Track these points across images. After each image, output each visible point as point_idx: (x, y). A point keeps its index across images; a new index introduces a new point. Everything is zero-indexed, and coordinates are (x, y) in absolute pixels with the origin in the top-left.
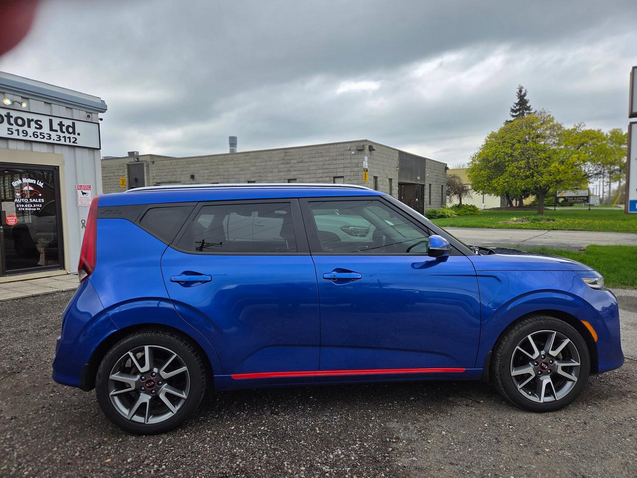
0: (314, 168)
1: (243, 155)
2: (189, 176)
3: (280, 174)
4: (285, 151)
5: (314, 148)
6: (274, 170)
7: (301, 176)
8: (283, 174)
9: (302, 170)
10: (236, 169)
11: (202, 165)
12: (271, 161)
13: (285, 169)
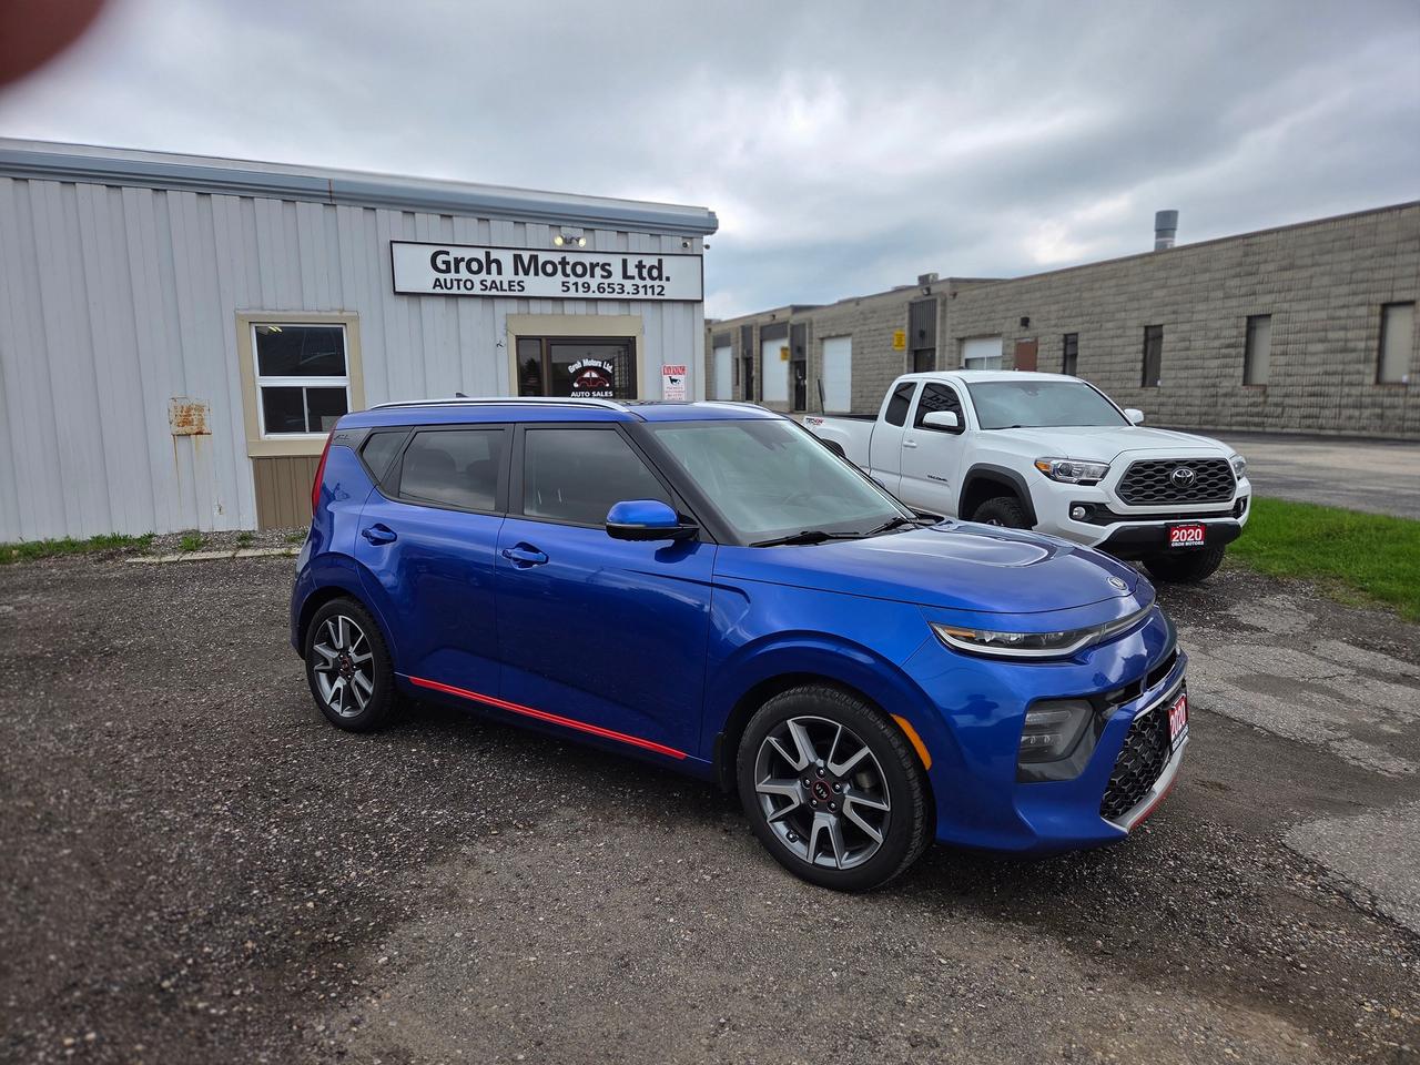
0: (1326, 280)
1: (1139, 261)
2: (1019, 319)
3: (1229, 303)
4: (1246, 241)
5: (1331, 226)
6: (1212, 295)
7: (1286, 306)
8: (1234, 302)
9: (1289, 290)
10: (1119, 299)
11: (1048, 293)
12: (1206, 270)
13: (1243, 290)
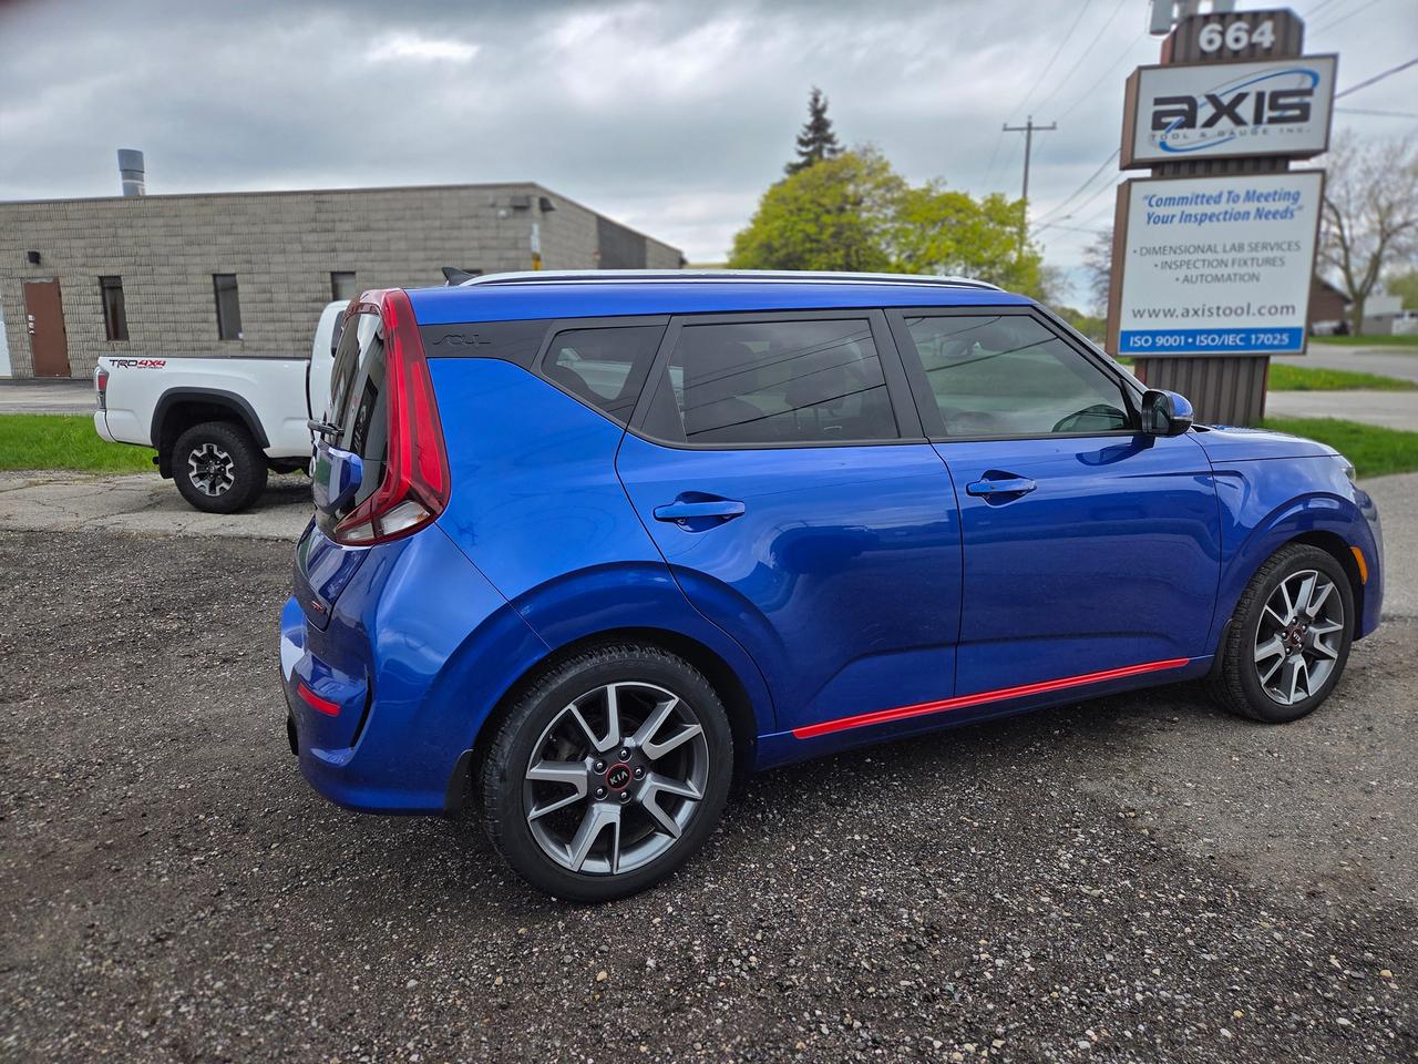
0: (402, 245)
1: (193, 202)
2: (24, 254)
3: (308, 257)
4: (318, 198)
5: (400, 195)
6: (289, 247)
7: (368, 265)
8: (314, 257)
9: (370, 250)
10: (173, 241)
11: (65, 224)
12: (277, 222)
13: (322, 246)
